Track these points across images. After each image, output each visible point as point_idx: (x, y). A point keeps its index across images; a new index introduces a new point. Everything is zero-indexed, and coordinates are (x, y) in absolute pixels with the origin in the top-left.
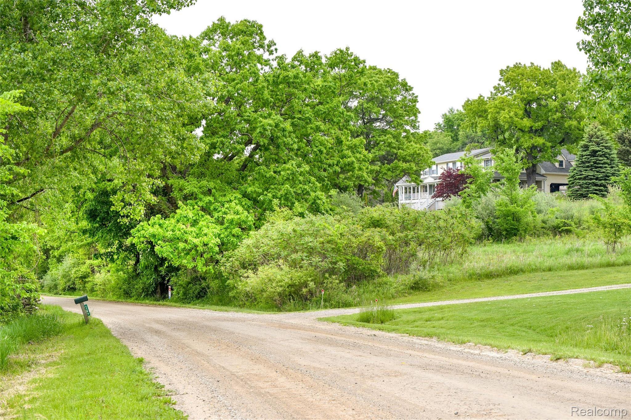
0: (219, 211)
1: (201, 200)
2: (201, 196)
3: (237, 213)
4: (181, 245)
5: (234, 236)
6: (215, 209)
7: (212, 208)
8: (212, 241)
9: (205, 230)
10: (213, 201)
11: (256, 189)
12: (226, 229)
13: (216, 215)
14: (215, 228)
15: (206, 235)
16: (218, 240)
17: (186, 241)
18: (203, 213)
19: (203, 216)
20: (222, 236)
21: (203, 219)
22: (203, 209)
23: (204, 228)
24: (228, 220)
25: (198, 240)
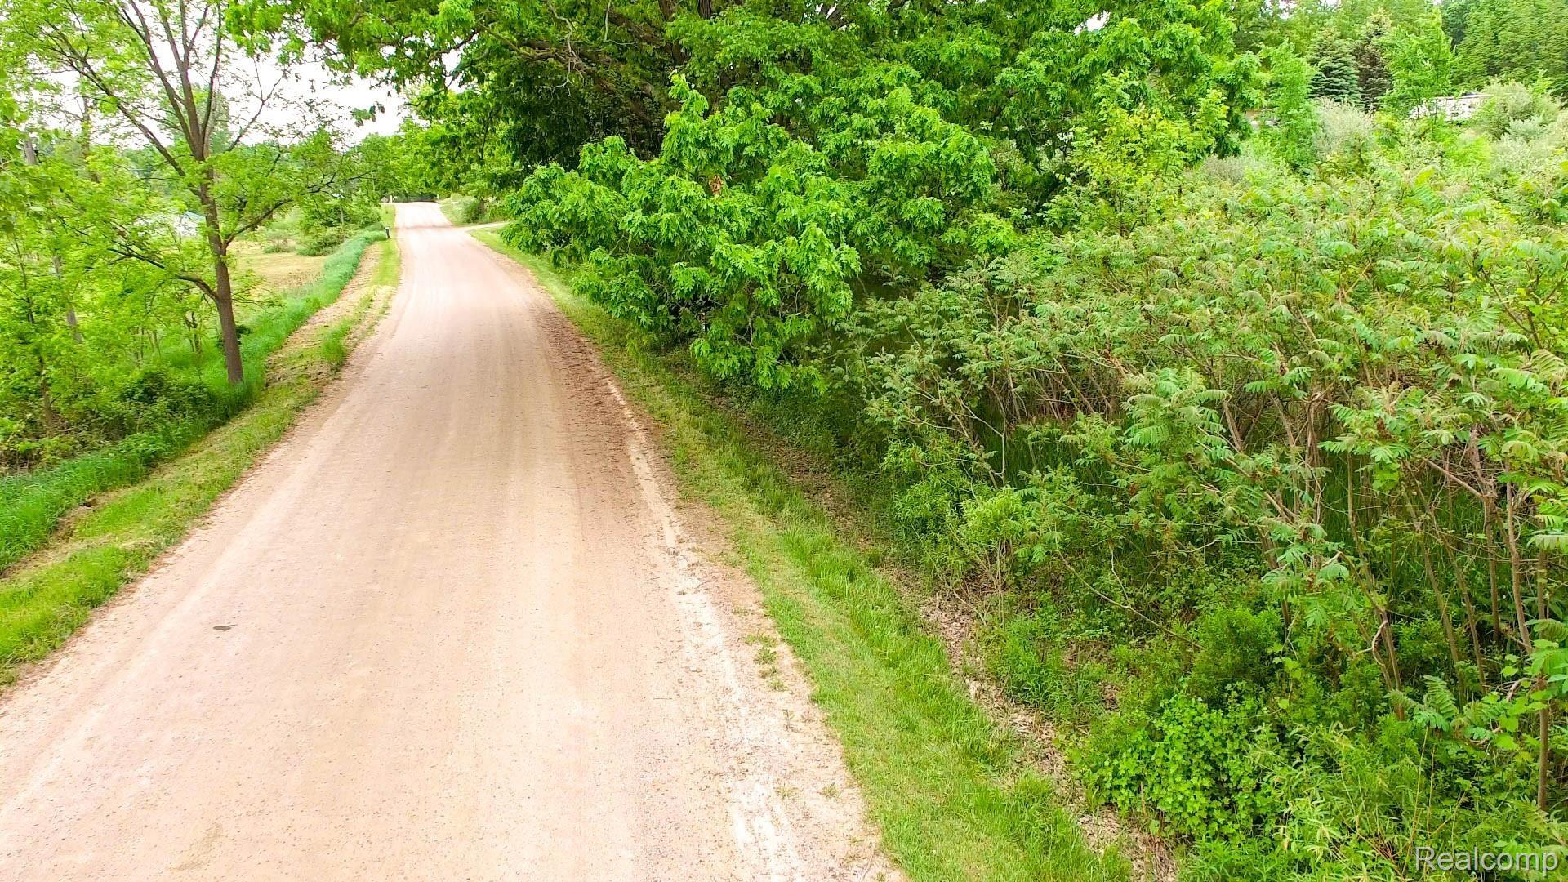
0: (843, 127)
1: (774, 84)
2: (774, 72)
3: (920, 133)
4: (683, 276)
5: (908, 227)
6: (827, 120)
7: (814, 115)
8: (824, 264)
9: (792, 208)
10: (818, 90)
11: (979, 46)
12: (873, 197)
13: (830, 140)
14: (833, 197)
15: (794, 228)
16: (851, 255)
17: (703, 258)
18: (783, 133)
19: (782, 144)
20: (859, 228)
21: (783, 154)
22: (781, 117)
23: (786, 197)
24: (885, 162)
25: (758, 252)
